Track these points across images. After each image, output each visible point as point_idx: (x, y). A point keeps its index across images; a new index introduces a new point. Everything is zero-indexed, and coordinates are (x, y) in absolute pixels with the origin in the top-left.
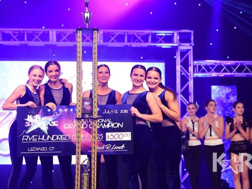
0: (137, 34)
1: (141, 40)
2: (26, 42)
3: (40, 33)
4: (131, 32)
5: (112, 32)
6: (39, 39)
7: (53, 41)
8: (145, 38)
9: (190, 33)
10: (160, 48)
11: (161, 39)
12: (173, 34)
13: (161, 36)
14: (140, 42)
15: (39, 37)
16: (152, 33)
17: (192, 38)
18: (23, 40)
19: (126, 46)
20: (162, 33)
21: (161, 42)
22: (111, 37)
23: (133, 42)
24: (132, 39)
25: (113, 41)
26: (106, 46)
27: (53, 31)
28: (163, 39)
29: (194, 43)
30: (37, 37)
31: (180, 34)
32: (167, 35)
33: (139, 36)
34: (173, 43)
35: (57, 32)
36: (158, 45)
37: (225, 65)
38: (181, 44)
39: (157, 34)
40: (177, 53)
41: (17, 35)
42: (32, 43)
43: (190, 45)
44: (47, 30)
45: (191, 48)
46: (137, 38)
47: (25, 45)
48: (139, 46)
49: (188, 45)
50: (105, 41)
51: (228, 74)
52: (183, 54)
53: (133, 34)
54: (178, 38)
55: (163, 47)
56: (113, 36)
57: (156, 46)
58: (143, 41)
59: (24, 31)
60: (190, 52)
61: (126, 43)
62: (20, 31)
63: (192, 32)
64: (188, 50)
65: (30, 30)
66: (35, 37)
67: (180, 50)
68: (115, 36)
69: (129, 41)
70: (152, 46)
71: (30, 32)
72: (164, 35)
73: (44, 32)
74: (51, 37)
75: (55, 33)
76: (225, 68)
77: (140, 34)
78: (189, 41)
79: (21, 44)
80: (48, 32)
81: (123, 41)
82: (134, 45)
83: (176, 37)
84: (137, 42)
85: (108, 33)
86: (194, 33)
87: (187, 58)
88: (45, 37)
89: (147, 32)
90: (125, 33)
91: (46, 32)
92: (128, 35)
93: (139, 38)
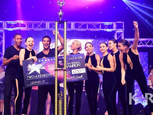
0: (93, 24)
1: (95, 27)
2: (33, 28)
3: (41, 24)
4: (90, 23)
5: (80, 23)
6: (40, 27)
7: (47, 28)
8: (98, 26)
9: (122, 23)
10: (106, 31)
11: (106, 27)
12: (113, 24)
13: (106, 25)
14: (95, 28)
15: (40, 26)
16: (101, 24)
17: (123, 26)
18: (32, 27)
19: (87, 31)
20: (107, 23)
21: (106, 28)
22: (79, 25)
23: (91, 28)
24: (91, 27)
25: (80, 28)
26: (76, 30)
27: (48, 23)
28: (107, 27)
29: (124, 29)
30: (39, 26)
31: (117, 24)
32: (110, 24)
33: (94, 25)
34: (113, 29)
35: (50, 23)
36: (105, 30)
37: (141, 41)
38: (117, 29)
39: (104, 24)
40: (115, 35)
41: (28, 25)
42: (36, 29)
43: (122, 30)
44: (45, 22)
45: (123, 31)
46: (93, 26)
47: (33, 30)
48: (94, 30)
49: (121, 30)
50: (76, 28)
51: (143, 46)
52: (119, 35)
53: (91, 24)
54: (116, 26)
55: (107, 31)
56: (80, 25)
57: (103, 30)
58: (96, 28)
59: (32, 23)
60: (122, 34)
61: (87, 29)
62: (30, 23)
63: (123, 23)
64: (121, 33)
65: (35, 22)
66: (38, 26)
67: (117, 33)
68: (82, 25)
69: (89, 28)
70: (101, 31)
71: (35, 23)
72: (108, 24)
73: (43, 23)
74: (46, 26)
75: (49, 24)
76: (141, 42)
77: (95, 24)
78: (122, 28)
79: (30, 30)
80: (45, 23)
81: (86, 28)
82: (92, 30)
83: (115, 26)
84: (93, 28)
85: (78, 23)
86: (124, 23)
87: (121, 37)
88: (43, 26)
89: (99, 23)
90: (87, 23)
91: (44, 23)
92: (89, 25)
93: (95, 26)
